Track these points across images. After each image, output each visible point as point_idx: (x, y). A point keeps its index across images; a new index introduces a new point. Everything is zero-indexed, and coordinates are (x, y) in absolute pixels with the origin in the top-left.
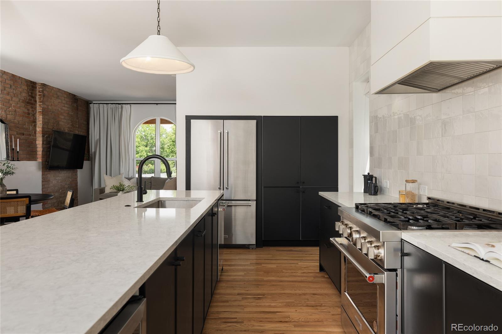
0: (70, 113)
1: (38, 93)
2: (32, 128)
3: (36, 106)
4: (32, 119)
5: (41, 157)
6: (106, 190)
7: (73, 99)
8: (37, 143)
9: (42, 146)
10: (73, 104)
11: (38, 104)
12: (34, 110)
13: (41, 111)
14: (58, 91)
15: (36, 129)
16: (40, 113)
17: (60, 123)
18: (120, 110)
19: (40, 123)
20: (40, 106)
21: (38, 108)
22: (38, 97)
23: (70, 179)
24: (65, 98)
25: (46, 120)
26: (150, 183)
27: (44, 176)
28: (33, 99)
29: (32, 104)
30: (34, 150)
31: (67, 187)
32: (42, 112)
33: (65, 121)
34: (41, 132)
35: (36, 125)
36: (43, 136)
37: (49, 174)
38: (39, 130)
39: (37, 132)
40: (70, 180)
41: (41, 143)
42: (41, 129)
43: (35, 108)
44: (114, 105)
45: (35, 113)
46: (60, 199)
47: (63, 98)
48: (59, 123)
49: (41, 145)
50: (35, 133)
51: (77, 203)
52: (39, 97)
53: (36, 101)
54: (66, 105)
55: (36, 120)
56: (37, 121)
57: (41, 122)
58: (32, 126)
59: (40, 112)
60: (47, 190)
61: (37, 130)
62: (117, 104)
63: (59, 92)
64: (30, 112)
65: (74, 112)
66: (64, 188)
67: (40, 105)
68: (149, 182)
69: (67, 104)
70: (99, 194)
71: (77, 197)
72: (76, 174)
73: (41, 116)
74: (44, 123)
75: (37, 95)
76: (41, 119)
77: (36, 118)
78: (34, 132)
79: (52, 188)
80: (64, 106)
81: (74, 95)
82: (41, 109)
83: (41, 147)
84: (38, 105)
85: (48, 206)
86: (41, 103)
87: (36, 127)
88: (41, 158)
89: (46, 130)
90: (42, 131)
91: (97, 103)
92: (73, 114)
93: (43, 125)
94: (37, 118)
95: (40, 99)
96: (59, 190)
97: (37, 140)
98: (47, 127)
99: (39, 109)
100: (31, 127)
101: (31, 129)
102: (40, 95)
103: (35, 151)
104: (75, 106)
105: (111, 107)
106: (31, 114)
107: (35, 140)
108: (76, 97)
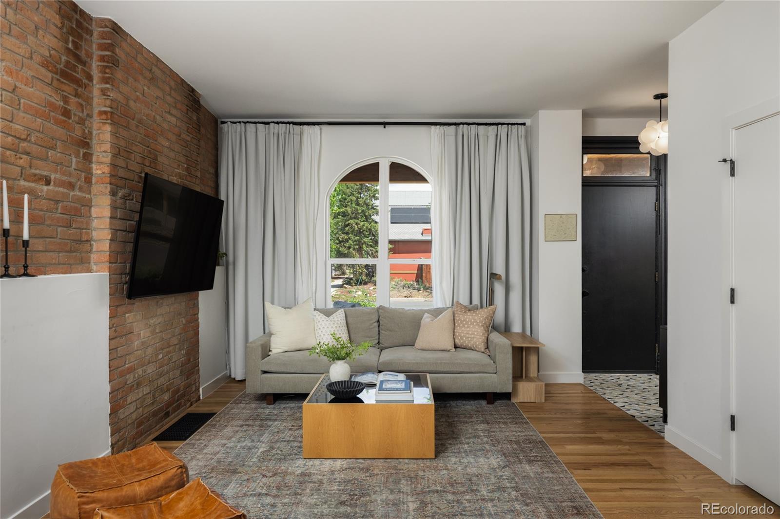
0: (183, 136)
1: (97, 53)
2: (78, 162)
3: (91, 92)
4: (78, 132)
5: (107, 258)
6: (273, 345)
7: (191, 98)
8: (94, 215)
9: (111, 223)
10: (189, 113)
11: (97, 86)
12: (84, 103)
13: (109, 109)
14: (155, 62)
15: (91, 169)
16: (104, 117)
17: (159, 159)
18: (297, 138)
19: (103, 149)
20: (104, 95)
21: (96, 101)
22: (98, 66)
23: (183, 319)
24: (171, 88)
25: (122, 143)
26: (376, 324)
27: (115, 320)
28: (80, 67)
29: (77, 82)
30: (84, 238)
31: (176, 343)
32: (109, 114)
33: (172, 154)
34: (108, 180)
35: (91, 155)
36: (113, 193)
37: (130, 312)
38: (99, 172)
39: (94, 180)
40: (182, 321)
41: (107, 213)
42: (107, 170)
43: (89, 100)
44: (284, 125)
45: (90, 116)
46: (159, 382)
47: (167, 89)
48: (156, 159)
49: (108, 220)
50: (88, 180)
51: (197, 380)
52: (100, 63)
53: (90, 78)
54: (174, 111)
55: (91, 139)
56: (94, 142)
57: (107, 147)
58: (77, 156)
59: (105, 113)
60: (123, 364)
61: (95, 172)
62: (289, 123)
63: (156, 66)
64: (72, 107)
65: (191, 136)
66: (170, 346)
67: (104, 92)
68: (374, 321)
69: (175, 107)
70: (260, 359)
71: (198, 366)
72: (196, 301)
73: (108, 128)
74: (118, 152)
75: (95, 57)
76: (107, 137)
77: (90, 133)
78: (86, 178)
79: (139, 352)
80: (169, 113)
81: (193, 90)
82: (108, 102)
83: (108, 227)
84: (96, 92)
85: (126, 414)
86: (108, 86)
87: (91, 162)
88: (108, 264)
89: (122, 173)
90: (112, 176)
91: (240, 122)
92: (189, 139)
93: (115, 156)
94: (94, 133)
95: (103, 70)
96: (157, 355)
97: (93, 204)
98: (124, 165)
99: (99, 103)
100: (74, 160)
101: (74, 166)
102: (102, 59)
103: (87, 241)
104: (195, 118)
105: (276, 131)
106: (75, 115)
107: (88, 205)
108: (196, 94)
